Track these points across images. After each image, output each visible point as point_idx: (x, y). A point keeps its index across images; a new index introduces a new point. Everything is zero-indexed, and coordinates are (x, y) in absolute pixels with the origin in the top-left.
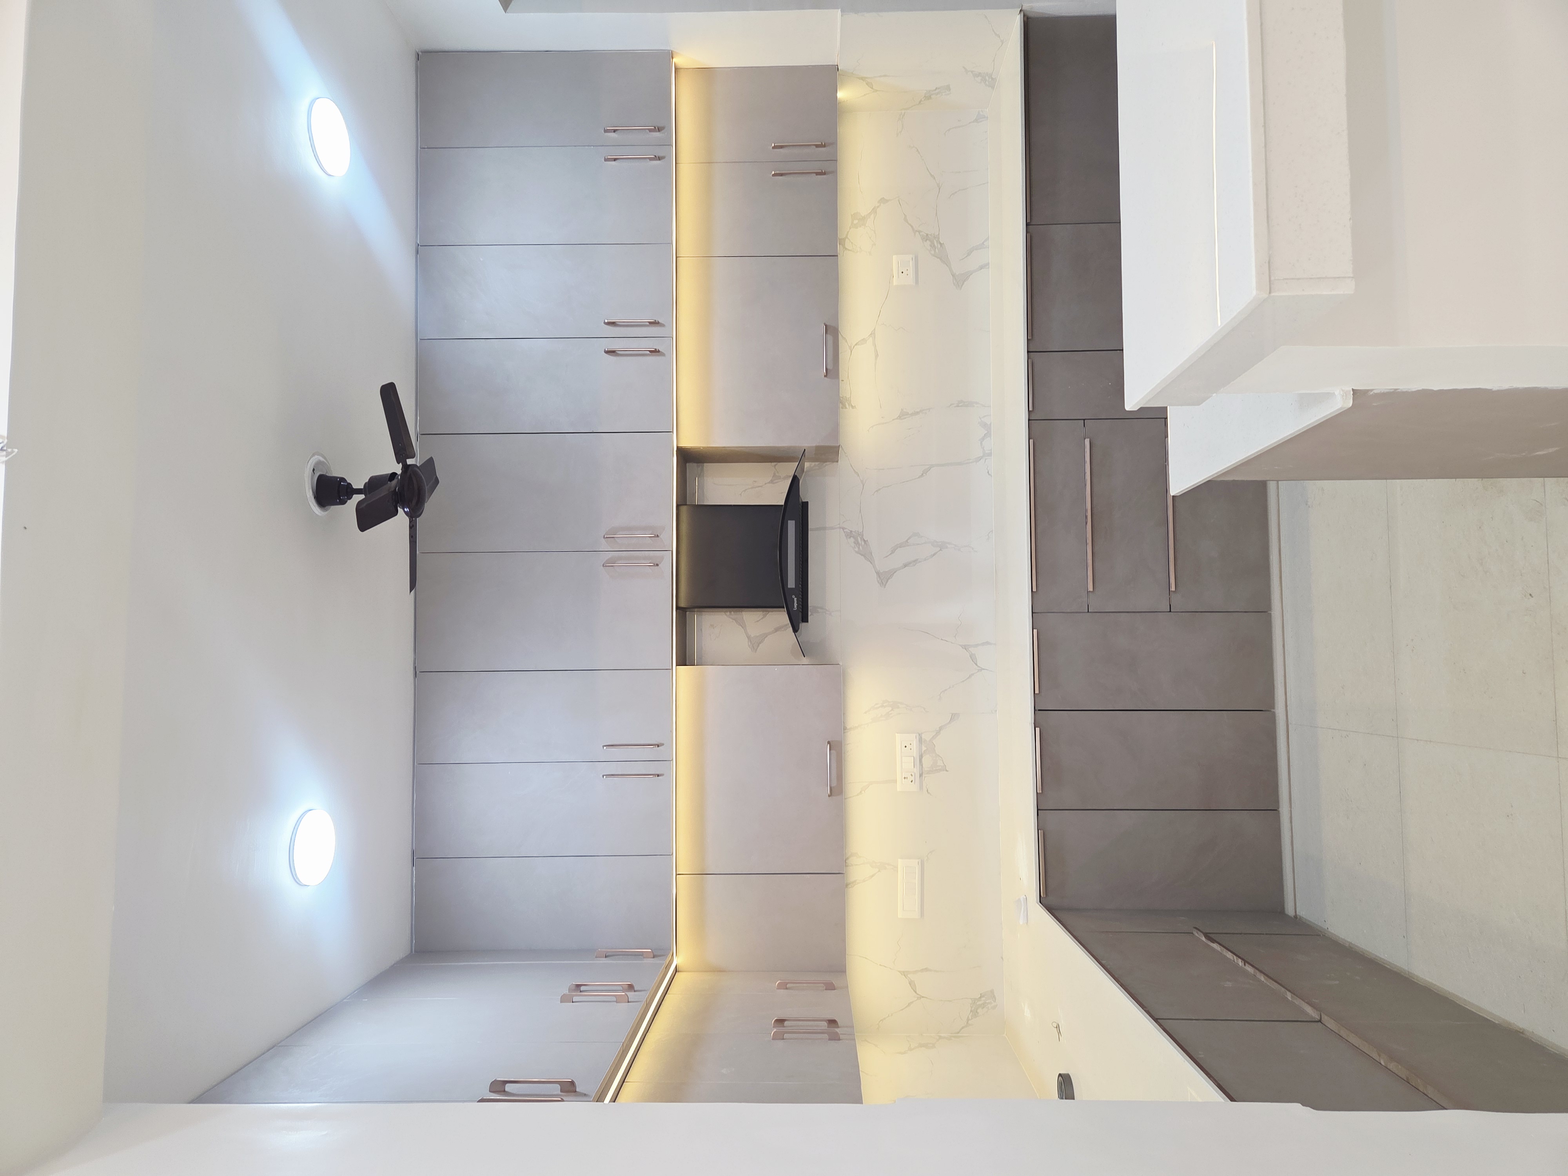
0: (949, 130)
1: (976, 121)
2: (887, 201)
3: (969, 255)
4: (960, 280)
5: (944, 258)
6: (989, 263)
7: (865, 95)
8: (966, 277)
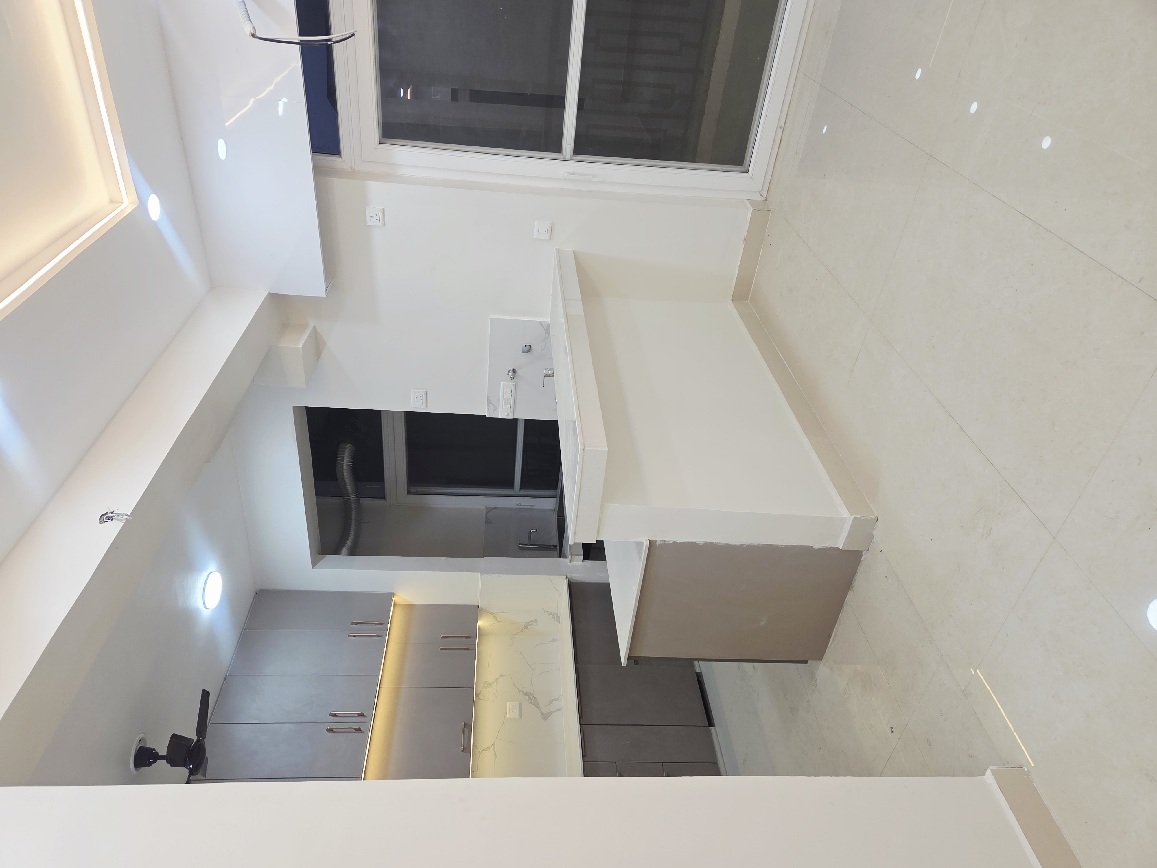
0: (538, 645)
1: (552, 641)
2: (504, 676)
3: (550, 703)
4: (546, 716)
5: (536, 705)
6: (562, 708)
7: (492, 624)
8: (550, 714)
